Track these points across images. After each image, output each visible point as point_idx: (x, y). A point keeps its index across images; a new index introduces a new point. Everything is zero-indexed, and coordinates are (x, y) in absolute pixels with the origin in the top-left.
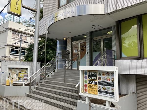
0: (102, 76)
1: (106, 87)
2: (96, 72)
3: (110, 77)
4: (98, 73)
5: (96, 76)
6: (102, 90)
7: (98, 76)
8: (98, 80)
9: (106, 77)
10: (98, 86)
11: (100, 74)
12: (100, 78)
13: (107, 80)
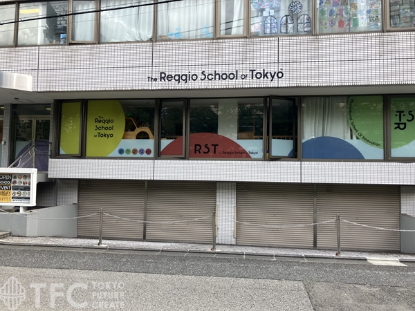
0: (17, 180)
1: (22, 192)
2: (10, 175)
3: (27, 180)
4: (13, 176)
5: (10, 180)
6: (17, 195)
7: (13, 180)
8: (12, 185)
9: (22, 180)
10: (12, 191)
11: (15, 177)
12: (15, 182)
13: (24, 183)
